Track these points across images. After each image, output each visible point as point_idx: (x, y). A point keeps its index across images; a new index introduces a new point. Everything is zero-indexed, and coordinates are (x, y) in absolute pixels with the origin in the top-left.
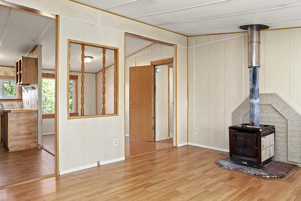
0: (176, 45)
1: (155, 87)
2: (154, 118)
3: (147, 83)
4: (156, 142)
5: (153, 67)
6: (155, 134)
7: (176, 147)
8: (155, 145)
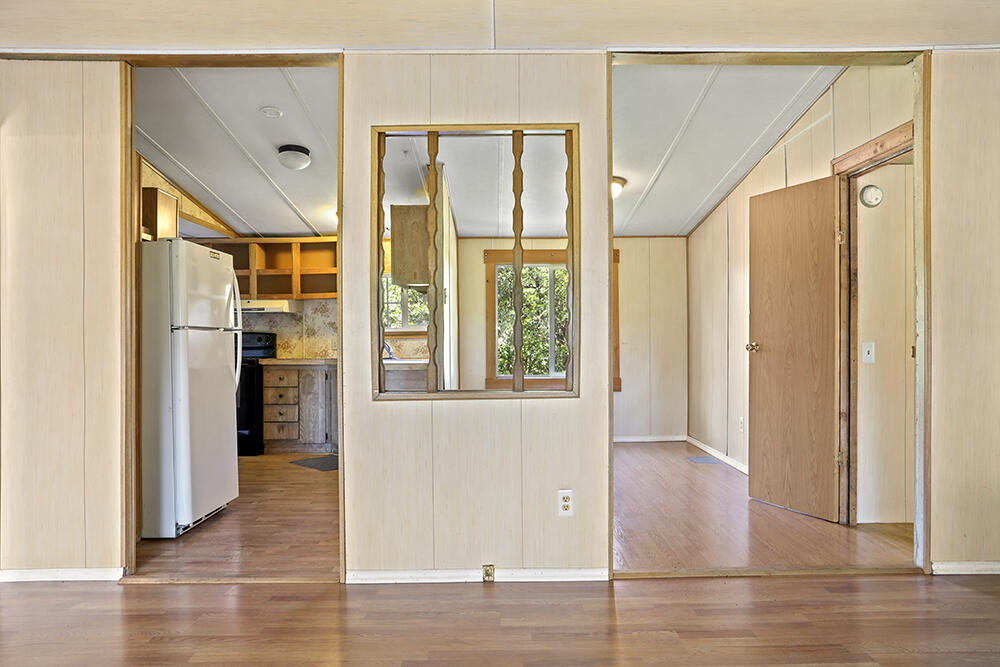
0: (927, 54)
1: (852, 275)
2: (849, 416)
3: (816, 257)
4: (857, 526)
5: (844, 185)
6: (851, 488)
7: (923, 574)
8: (850, 541)
